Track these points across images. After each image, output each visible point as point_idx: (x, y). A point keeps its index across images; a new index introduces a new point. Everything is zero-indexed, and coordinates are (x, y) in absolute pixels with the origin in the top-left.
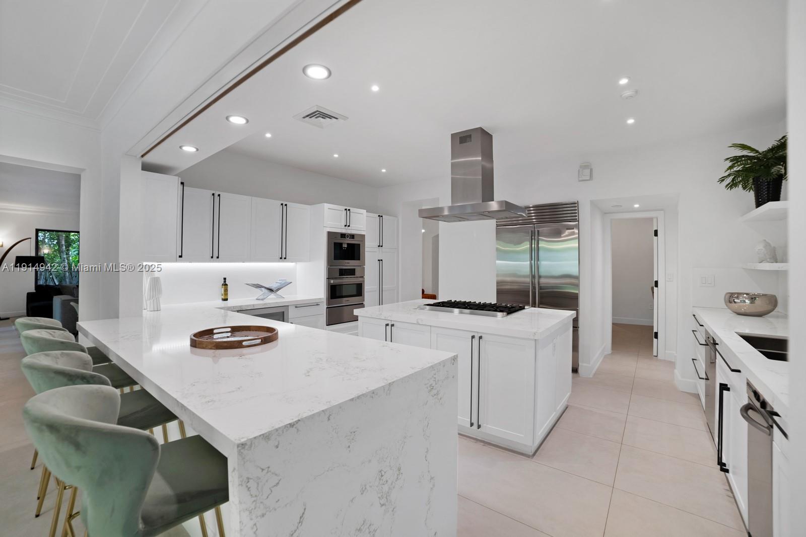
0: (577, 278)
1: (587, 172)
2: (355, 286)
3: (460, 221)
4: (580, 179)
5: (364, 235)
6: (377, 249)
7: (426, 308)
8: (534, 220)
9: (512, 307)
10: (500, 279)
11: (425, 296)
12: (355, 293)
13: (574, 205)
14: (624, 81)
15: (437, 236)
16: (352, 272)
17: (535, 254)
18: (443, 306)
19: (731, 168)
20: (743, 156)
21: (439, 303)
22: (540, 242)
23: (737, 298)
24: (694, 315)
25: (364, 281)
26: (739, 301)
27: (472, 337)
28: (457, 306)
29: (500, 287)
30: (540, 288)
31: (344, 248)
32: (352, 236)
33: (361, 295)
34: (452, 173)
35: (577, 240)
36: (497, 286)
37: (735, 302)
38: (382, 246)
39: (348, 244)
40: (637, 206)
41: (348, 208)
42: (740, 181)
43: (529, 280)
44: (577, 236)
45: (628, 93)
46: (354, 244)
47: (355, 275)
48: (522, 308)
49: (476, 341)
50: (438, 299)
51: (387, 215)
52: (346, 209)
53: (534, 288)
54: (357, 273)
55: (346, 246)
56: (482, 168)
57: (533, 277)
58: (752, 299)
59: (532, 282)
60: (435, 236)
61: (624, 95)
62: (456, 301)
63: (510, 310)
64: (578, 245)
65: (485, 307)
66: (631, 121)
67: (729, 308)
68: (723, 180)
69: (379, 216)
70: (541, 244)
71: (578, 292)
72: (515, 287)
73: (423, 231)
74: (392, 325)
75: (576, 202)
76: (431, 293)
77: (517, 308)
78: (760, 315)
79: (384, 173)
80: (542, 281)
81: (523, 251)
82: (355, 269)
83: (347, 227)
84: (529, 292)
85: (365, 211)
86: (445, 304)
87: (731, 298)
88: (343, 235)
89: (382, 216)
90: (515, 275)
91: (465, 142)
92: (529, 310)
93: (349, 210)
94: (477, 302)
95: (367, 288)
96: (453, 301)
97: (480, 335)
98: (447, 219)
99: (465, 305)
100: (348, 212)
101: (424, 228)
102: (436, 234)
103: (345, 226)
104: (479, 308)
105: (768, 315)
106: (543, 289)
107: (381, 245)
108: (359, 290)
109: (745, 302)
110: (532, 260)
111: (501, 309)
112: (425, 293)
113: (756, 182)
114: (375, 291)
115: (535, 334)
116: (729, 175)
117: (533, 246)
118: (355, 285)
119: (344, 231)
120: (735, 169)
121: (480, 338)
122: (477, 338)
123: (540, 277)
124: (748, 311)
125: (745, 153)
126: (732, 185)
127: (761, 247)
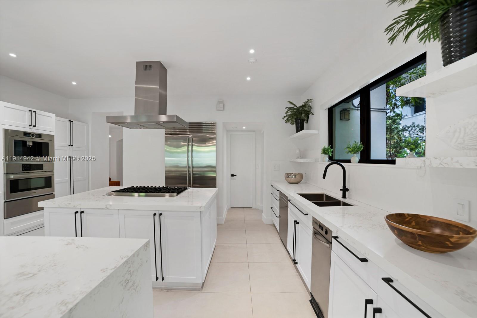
0: (215, 167)
1: (222, 105)
2: (43, 180)
3: (141, 128)
4: (218, 109)
5: (54, 136)
6: (68, 148)
7: (113, 194)
8: (188, 132)
9: (180, 189)
10: (167, 169)
11: (113, 183)
12: (43, 185)
13: (214, 124)
14: (252, 51)
15: (122, 140)
16: (40, 167)
17: (190, 153)
18: (128, 192)
19: (287, 112)
20: (292, 108)
21: (124, 189)
22: (193, 147)
23: (290, 175)
24: (272, 185)
25: (53, 175)
26: (290, 177)
27: (154, 214)
28: (139, 191)
29: (167, 175)
30: (193, 174)
31: (29, 145)
32: (40, 136)
33: (51, 187)
34: (136, 95)
35: (215, 146)
36: (165, 174)
37: (289, 178)
38: (72, 146)
39: (34, 142)
40: (244, 128)
41: (33, 110)
42: (290, 120)
43: (186, 169)
44: (215, 144)
45: (252, 60)
46: (41, 143)
47: (43, 169)
48: (185, 189)
49: (157, 217)
50: (122, 186)
51: (79, 120)
52: (30, 111)
53: (190, 174)
54: (45, 168)
55: (31, 144)
56: (159, 94)
57: (189, 167)
58: (295, 175)
59: (188, 171)
60: (119, 141)
61: (250, 60)
62: (137, 186)
63: (179, 191)
64: (215, 149)
65: (160, 190)
66: (248, 79)
67: (286, 180)
68: (284, 118)
69: (69, 121)
70: (195, 148)
71: (215, 176)
72: (178, 174)
73: (110, 136)
74: (82, 212)
75: (215, 122)
76: (116, 181)
77: (183, 189)
78: (297, 183)
79: (74, 85)
80: (195, 169)
81: (183, 152)
82: (42, 165)
83: (32, 127)
84: (187, 177)
85: (55, 115)
86: (129, 190)
87: (288, 175)
88: (26, 134)
89: (72, 121)
90: (177, 167)
91: (147, 69)
92: (190, 190)
93: (35, 112)
94: (154, 186)
95: (57, 180)
96: (135, 186)
97: (160, 212)
98: (130, 126)
99: (145, 189)
100: (33, 114)
101: (110, 134)
102: (121, 139)
103: (30, 126)
104: (156, 191)
105: (300, 183)
106: (195, 175)
107: (72, 144)
108: (48, 182)
109: (292, 177)
110: (188, 157)
111: (173, 191)
112: (111, 180)
113: (296, 120)
114: (67, 182)
115: (200, 208)
116: (286, 116)
117: (189, 149)
118: (44, 178)
119: (28, 130)
120: (288, 113)
121: (161, 214)
122: (158, 216)
123: (193, 167)
124: (294, 182)
125: (292, 106)
126: (287, 121)
127: (298, 151)
